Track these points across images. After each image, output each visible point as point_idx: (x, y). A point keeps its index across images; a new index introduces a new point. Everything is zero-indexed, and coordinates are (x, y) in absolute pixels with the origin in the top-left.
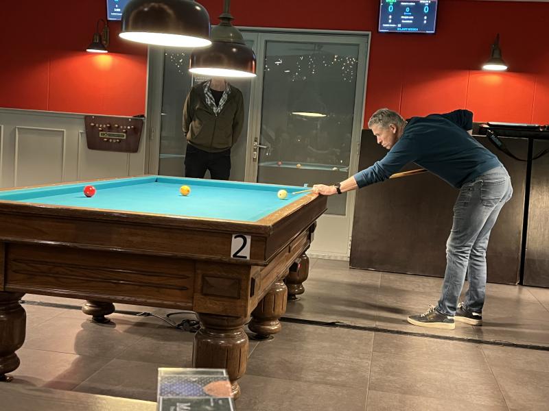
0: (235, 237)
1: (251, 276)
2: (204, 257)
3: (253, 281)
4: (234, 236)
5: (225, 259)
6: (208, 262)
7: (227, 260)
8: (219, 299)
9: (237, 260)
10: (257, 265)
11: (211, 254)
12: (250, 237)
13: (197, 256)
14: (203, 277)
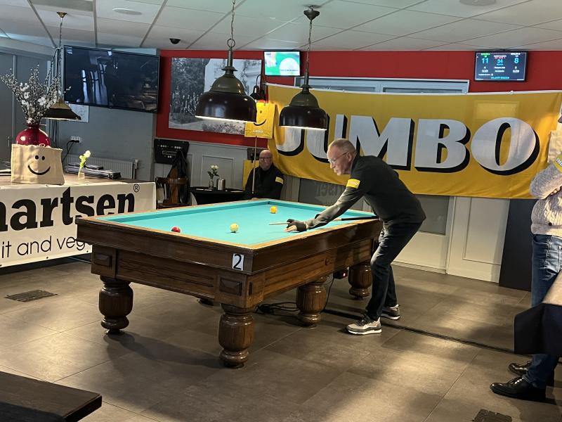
0: (235, 255)
1: (250, 281)
3: (251, 285)
7: (230, 269)
8: (229, 294)
9: (236, 270)
11: (221, 265)
12: (243, 256)
14: (221, 280)
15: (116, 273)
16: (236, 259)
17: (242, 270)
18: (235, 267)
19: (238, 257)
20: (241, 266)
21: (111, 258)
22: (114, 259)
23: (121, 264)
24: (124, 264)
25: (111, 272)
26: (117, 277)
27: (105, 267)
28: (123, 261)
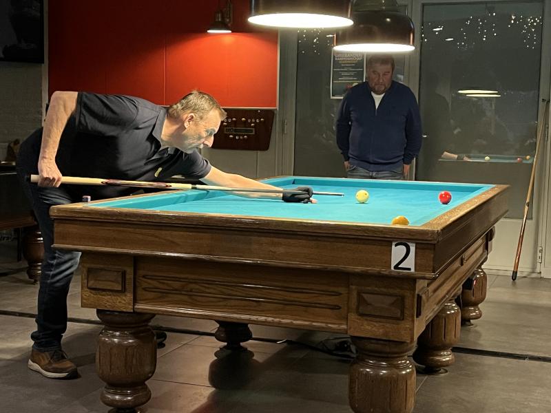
0: (396, 245)
1: (417, 292)
2: (359, 269)
3: (419, 298)
4: (394, 244)
5: (384, 271)
6: (363, 276)
7: (386, 273)
8: (378, 319)
9: (399, 273)
10: (424, 278)
11: (367, 266)
12: (414, 245)
13: (350, 268)
14: (359, 294)
15: (135, 301)
16: (398, 252)
17: (413, 270)
18: (396, 267)
19: (403, 249)
20: (410, 263)
21: (124, 274)
22: (130, 276)
23: (145, 285)
24: (149, 284)
25: (125, 301)
26: (136, 310)
27: (111, 293)
28: (148, 279)
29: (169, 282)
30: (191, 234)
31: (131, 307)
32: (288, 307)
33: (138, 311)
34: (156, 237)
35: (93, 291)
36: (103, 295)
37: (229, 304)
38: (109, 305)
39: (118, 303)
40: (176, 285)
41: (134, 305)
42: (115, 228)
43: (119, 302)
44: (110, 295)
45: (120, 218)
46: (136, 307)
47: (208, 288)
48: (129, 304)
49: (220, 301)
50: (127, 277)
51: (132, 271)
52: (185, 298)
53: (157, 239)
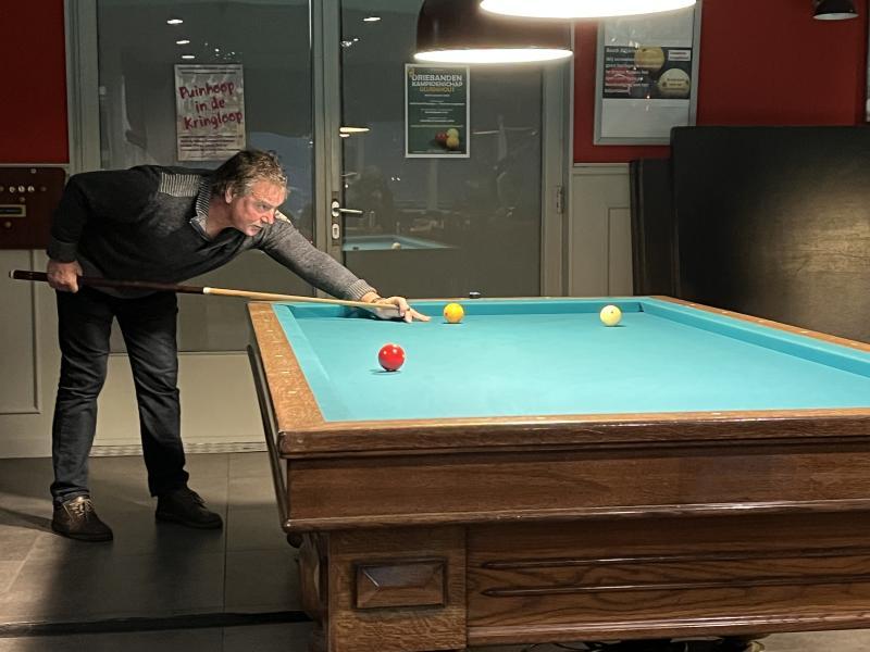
15: (468, 625)
23: (487, 585)
24: (497, 579)
25: (446, 625)
26: (472, 643)
27: (411, 613)
28: (497, 569)
29: (548, 570)
30: (634, 462)
31: (462, 638)
32: (809, 589)
33: (477, 643)
34: (552, 476)
35: (364, 616)
36: (390, 621)
37: (682, 601)
38: (405, 642)
39: (428, 634)
40: (563, 574)
41: (468, 631)
42: (448, 467)
43: (432, 631)
44: (409, 618)
45: (468, 442)
46: (472, 634)
47: (636, 572)
48: (457, 631)
49: (663, 597)
50: (451, 571)
51: (463, 557)
52: (585, 600)
53: (553, 481)
